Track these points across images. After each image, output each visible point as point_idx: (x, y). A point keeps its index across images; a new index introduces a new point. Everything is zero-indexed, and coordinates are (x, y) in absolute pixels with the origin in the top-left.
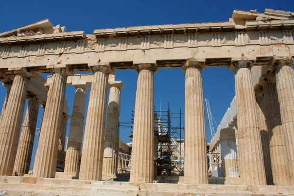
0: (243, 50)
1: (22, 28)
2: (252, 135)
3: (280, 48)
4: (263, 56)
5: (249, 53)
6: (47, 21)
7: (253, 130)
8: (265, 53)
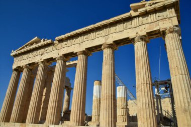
0: (138, 30)
1: (26, 44)
2: (143, 89)
3: (165, 22)
4: (152, 30)
5: (141, 31)
6: (36, 38)
7: (144, 86)
8: (153, 28)
